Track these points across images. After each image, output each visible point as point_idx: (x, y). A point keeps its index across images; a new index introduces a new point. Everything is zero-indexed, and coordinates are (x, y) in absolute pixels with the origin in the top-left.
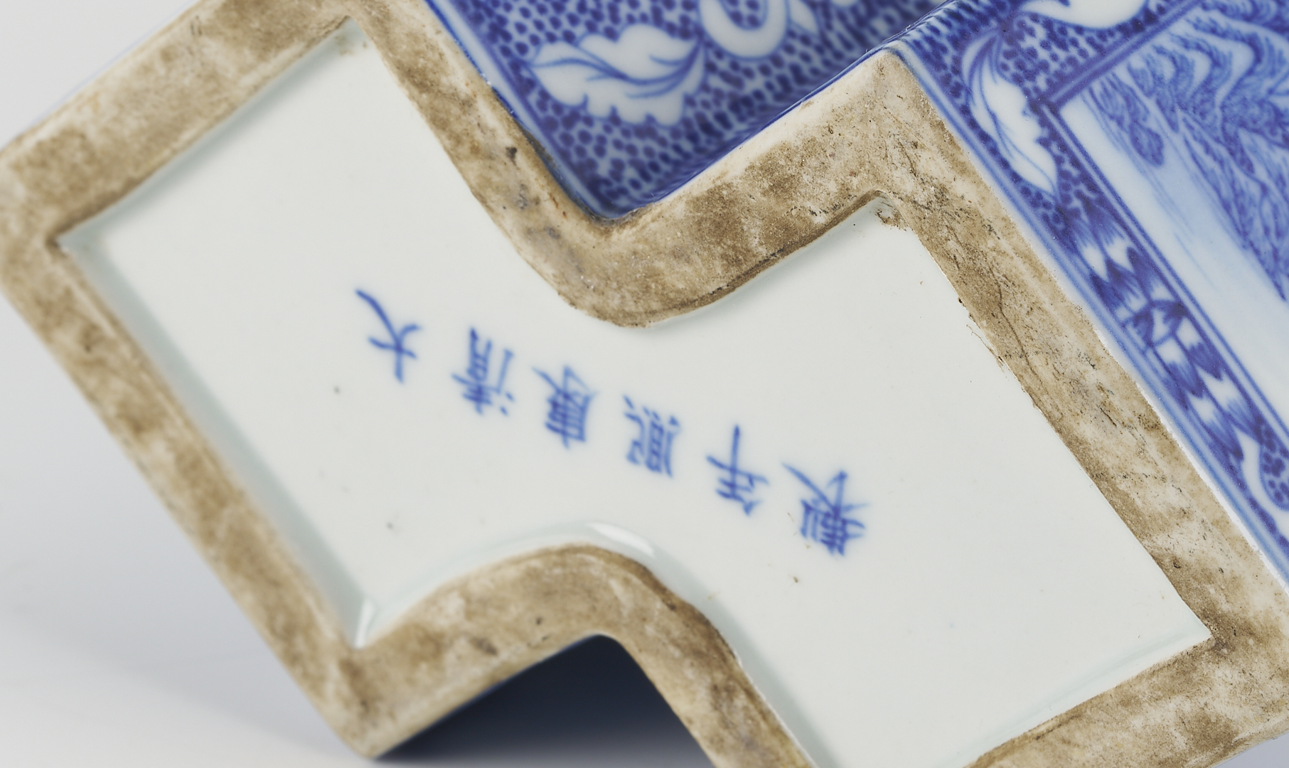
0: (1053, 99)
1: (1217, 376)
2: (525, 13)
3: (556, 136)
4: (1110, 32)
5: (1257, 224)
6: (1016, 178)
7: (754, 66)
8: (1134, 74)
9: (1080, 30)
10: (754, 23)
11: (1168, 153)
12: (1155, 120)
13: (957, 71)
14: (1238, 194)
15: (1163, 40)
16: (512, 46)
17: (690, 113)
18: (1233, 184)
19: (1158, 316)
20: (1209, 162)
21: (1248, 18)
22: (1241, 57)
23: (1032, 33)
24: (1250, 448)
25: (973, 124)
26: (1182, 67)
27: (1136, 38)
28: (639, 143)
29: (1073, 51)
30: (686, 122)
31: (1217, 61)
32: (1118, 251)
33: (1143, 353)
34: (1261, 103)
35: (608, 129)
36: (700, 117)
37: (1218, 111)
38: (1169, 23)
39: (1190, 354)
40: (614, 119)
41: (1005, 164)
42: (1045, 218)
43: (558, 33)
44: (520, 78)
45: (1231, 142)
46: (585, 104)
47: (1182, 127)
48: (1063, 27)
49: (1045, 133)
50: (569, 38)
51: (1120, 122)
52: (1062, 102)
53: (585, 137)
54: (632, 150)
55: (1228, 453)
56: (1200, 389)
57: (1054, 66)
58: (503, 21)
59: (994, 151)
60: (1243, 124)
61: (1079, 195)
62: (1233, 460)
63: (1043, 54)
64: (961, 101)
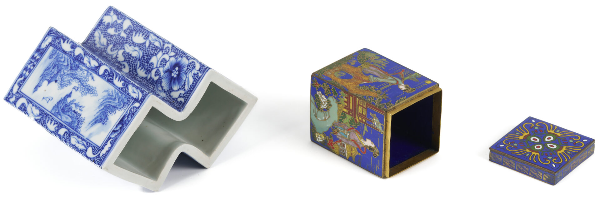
0: (52, 45)
1: (29, 72)
2: (103, 27)
4: (62, 49)
5: (47, 72)
6: (41, 44)
7: (106, 53)
8: (58, 53)
9: (61, 45)
10: (112, 51)
11: (51, 59)
12: (54, 57)
13: (51, 34)
14: (50, 68)
15: (64, 55)
16: (98, 27)
17: (99, 48)
18: (50, 67)
19: (32, 64)
20: (52, 64)
21: (71, 63)
22: (66, 64)
23: (58, 40)
24: (22, 78)
25: (45, 37)
26: (61, 58)
27: (63, 52)
28: (93, 44)
29: (58, 45)
30: (97, 48)
31: (64, 61)
32: (38, 57)
33: (28, 63)
34: (61, 68)
35: (93, 40)
36: (98, 49)
37: (58, 63)
38: (66, 55)
39: (30, 69)
40: (95, 41)
41: (42, 42)
42: (38, 48)
43: (102, 31)
45: (55, 66)
46: (95, 37)
47: (54, 60)
48: (60, 43)
49: (48, 45)
50: (102, 33)
51: (52, 53)
52: (52, 46)
53: (92, 38)
54: (92, 44)
55: (21, 76)
56: (26, 71)
57: (55, 44)
58: (101, 25)
59: (43, 41)
60: (58, 66)
61: (42, 51)
62: (20, 77)
63: (56, 42)
64: (47, 35)
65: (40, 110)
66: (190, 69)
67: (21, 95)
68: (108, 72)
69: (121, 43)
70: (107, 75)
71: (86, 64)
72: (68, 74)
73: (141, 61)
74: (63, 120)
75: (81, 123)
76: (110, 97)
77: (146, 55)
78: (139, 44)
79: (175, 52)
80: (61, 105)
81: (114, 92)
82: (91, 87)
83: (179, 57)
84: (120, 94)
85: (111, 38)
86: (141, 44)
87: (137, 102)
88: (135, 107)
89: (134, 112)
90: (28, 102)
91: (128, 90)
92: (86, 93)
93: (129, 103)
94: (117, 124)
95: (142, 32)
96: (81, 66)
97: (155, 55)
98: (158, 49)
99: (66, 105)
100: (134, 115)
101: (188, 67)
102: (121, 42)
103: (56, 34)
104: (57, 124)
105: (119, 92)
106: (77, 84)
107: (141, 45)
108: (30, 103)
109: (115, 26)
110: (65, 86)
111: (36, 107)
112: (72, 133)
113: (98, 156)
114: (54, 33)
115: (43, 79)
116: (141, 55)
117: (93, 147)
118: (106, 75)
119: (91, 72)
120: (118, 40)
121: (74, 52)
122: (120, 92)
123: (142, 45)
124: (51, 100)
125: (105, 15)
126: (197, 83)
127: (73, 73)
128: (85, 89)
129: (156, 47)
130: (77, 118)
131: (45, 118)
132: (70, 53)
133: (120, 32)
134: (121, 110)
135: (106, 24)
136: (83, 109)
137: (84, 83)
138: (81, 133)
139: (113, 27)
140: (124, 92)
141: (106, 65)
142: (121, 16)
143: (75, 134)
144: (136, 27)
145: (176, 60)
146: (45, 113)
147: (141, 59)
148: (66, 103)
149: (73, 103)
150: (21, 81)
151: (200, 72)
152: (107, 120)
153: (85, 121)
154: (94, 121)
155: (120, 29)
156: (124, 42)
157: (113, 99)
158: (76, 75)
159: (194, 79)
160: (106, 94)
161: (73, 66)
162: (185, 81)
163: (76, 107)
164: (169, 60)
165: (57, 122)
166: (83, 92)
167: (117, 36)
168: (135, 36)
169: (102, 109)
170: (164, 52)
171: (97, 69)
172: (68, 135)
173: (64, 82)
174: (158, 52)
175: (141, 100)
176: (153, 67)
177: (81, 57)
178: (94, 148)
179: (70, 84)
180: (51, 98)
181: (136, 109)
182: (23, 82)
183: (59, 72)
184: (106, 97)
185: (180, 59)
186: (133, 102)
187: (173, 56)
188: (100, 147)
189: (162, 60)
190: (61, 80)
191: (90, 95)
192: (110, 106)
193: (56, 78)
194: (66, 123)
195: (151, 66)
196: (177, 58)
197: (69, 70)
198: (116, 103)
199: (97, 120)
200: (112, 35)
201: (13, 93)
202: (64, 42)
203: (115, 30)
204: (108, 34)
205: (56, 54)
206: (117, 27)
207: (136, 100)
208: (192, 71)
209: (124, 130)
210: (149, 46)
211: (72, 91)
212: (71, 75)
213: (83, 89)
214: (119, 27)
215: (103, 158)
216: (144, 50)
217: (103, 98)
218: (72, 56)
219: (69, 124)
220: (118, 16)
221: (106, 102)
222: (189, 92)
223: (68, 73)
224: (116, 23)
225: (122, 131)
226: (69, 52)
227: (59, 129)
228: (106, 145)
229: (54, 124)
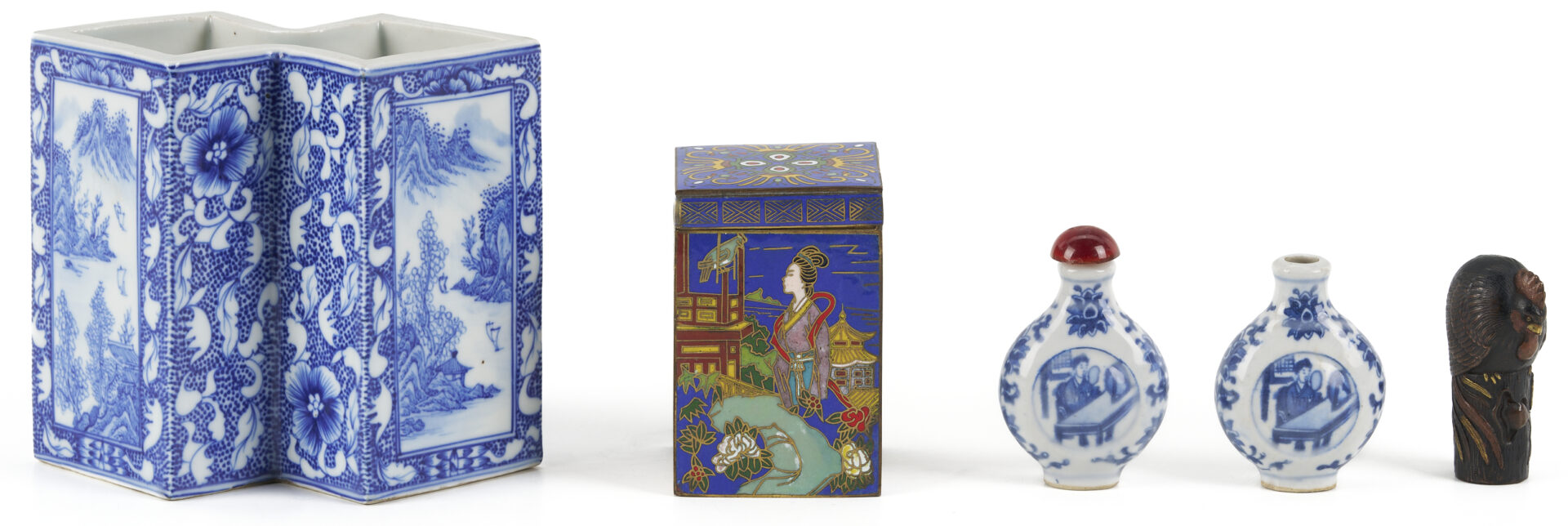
1: (472, 450)
2: (221, 461)
3: (251, 475)
4: (392, 415)
5: (449, 402)
6: (408, 484)
8: (403, 415)
9: (388, 426)
10: (254, 378)
11: (424, 420)
13: (380, 482)
14: (440, 402)
15: (401, 395)
16: (227, 473)
17: (264, 421)
19: (453, 460)
20: (431, 406)
21: (407, 356)
22: (414, 368)
23: (382, 445)
24: (489, 454)
25: (392, 488)
26: (408, 394)
27: (396, 405)
29: (391, 433)
30: (265, 425)
32: (436, 461)
33: (458, 475)
34: (426, 372)
37: (422, 391)
38: (398, 389)
39: (464, 456)
41: (405, 485)
42: (421, 482)
43: (230, 452)
44: (234, 477)
45: (430, 393)
46: (248, 460)
47: (421, 409)
48: (385, 432)
49: (404, 462)
50: (232, 450)
51: (411, 431)
52: (400, 450)
55: (486, 464)
57: (392, 444)
58: (220, 471)
60: (428, 384)
61: (420, 463)
62: (489, 463)
63: (388, 445)
65: (521, 333)
66: (196, 118)
67: (517, 420)
68: (378, 235)
69: (229, 368)
70: (383, 231)
71: (390, 312)
72: (429, 338)
73: (237, 274)
74: (510, 249)
75: (494, 193)
76: (416, 175)
77: (220, 274)
78: (209, 318)
79: (182, 200)
80: (487, 286)
81: (403, 176)
82: (422, 244)
83: (187, 177)
84: (401, 154)
85: (231, 410)
86: (207, 313)
87: (393, 89)
88: (405, 83)
89: (415, 74)
90: (520, 383)
91: (383, 141)
92: (438, 246)
93: (405, 110)
94: (453, 96)
95: (184, 336)
96: (399, 323)
97: (211, 248)
98: (196, 254)
99: (481, 273)
100: (419, 71)
101: (194, 127)
102: (227, 373)
103: (375, 466)
104: (522, 256)
105: (398, 161)
106: (433, 292)
107: (209, 309)
108: (520, 378)
109: (204, 430)
110: (453, 319)
111: (520, 349)
112: (521, 195)
113: (526, 79)
114: (376, 476)
115: (467, 395)
116: (228, 285)
117: (518, 110)
118: (385, 234)
119: (398, 279)
120: (226, 388)
121: (385, 374)
122: (396, 158)
123: (208, 305)
124: (491, 327)
125: (195, 485)
126: (212, 71)
127: (420, 328)
128: (433, 257)
129: (193, 263)
130: (490, 215)
131: (527, 300)
132: (391, 381)
133: (210, 401)
134: (426, 117)
135: (210, 462)
136: (468, 218)
137: (423, 275)
138: (510, 174)
139: (208, 431)
140: (391, 149)
141: (367, 258)
142: (178, 438)
143: (519, 184)
144: (179, 368)
145: (195, 176)
146: (519, 311)
147: (233, 276)
148: (479, 279)
149: (470, 259)
150: (494, 451)
151: (189, 83)
152: (458, 131)
153: (485, 187)
154: (476, 163)
155: (203, 406)
156: (223, 364)
157: (416, 161)
158: (419, 315)
159: (208, 86)
160: (416, 192)
161: (408, 343)
162: (220, 108)
163: (474, 243)
164: (204, 197)
165: (519, 259)
166: (439, 257)
167: (220, 399)
168: (198, 349)
169: (446, 169)
170: (195, 230)
171: (386, 269)
172: (527, 200)
173: (447, 330)
174: (201, 249)
175: (386, 84)
176: (232, 227)
177: (383, 344)
178: (519, 105)
179: (442, 310)
180: (489, 328)
181: (405, 78)
182: (494, 442)
183: (435, 367)
184: (422, 184)
185: (189, 170)
186: (399, 100)
187: (192, 195)
188: (511, 90)
189: (211, 217)
190: (447, 345)
191: (436, 234)
192: (432, 155)
193: (449, 361)
194: (510, 233)
195: (233, 235)
196: (190, 180)
197: (421, 345)
198: (420, 145)
199: (469, 157)
200: (225, 416)
201: (524, 446)
202: (379, 425)
203: (212, 419)
204: (227, 431)
205: (408, 417)
206: (204, 421)
207: (392, 97)
208: (196, 111)
209: (454, 66)
210: (201, 285)
211: (452, 289)
212: (426, 327)
213: (436, 264)
214: (202, 417)
215: (525, 60)
216: (215, 290)
217: (426, 189)
218: (392, 369)
219: (509, 221)
220: (182, 446)
221: (428, 172)
222: (234, 73)
223: (426, 340)
224: (198, 436)
225: (460, 67)
226: (390, 387)
227: (529, 237)
228: (499, 79)
229: (526, 262)
